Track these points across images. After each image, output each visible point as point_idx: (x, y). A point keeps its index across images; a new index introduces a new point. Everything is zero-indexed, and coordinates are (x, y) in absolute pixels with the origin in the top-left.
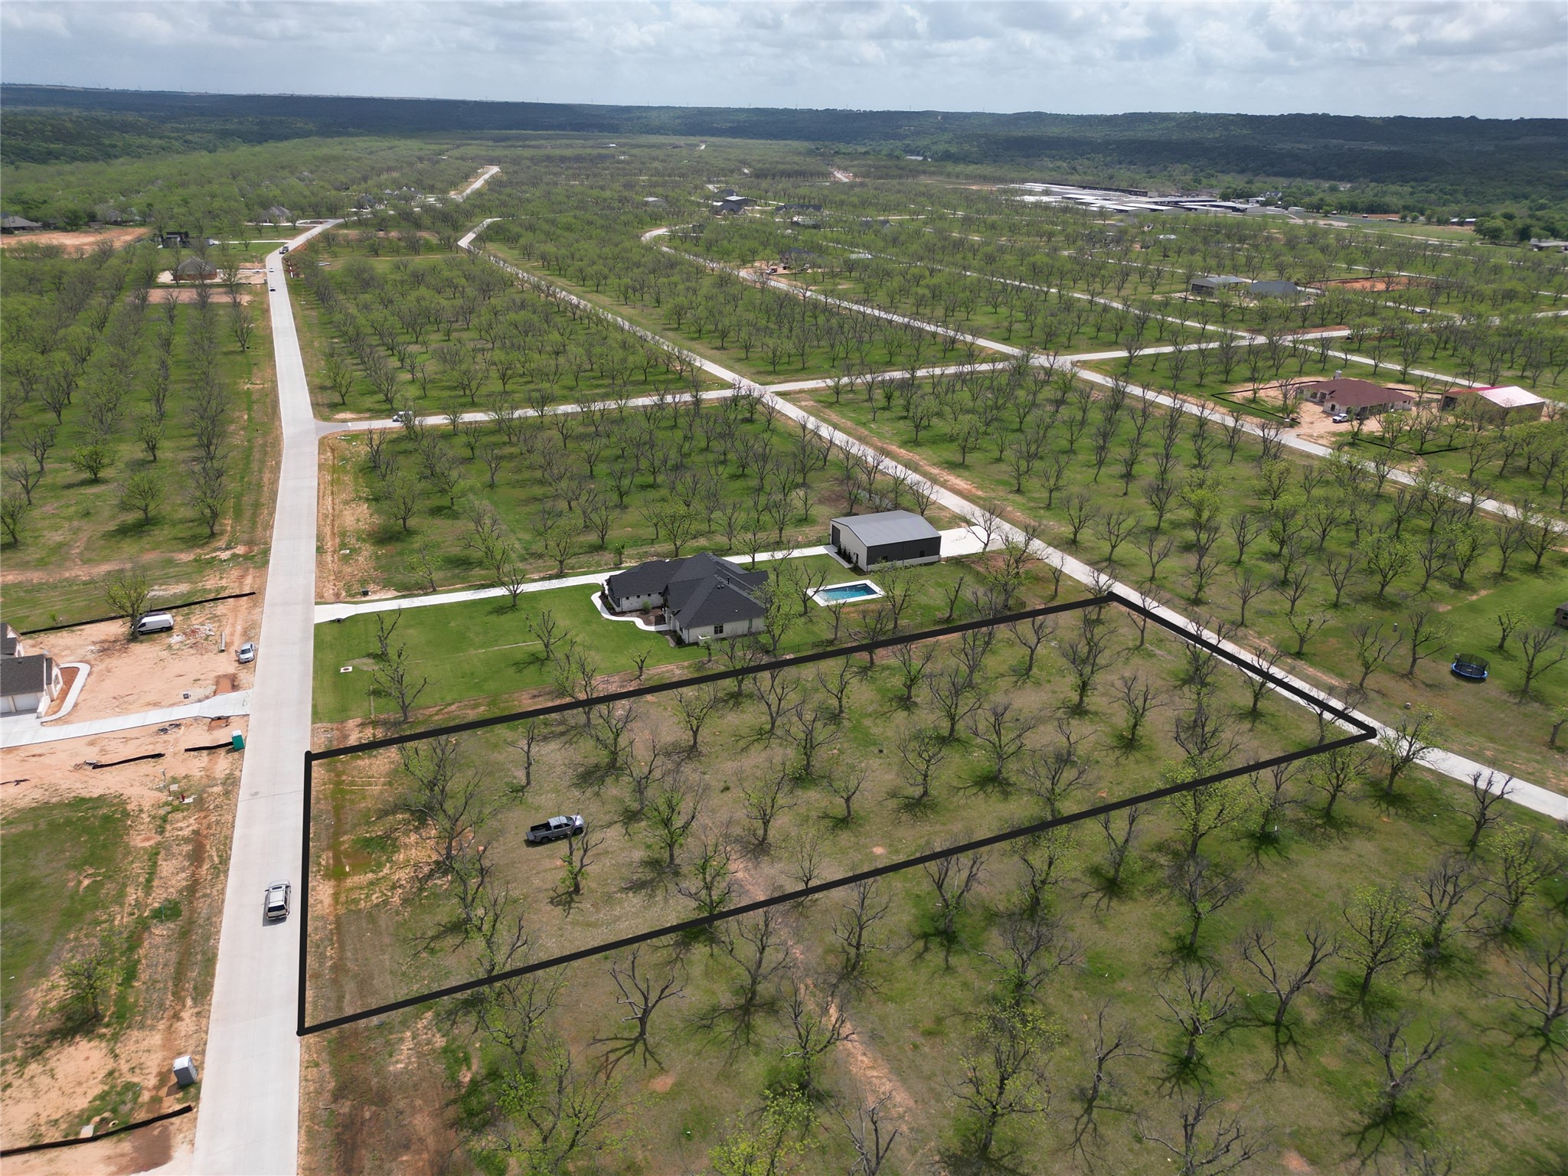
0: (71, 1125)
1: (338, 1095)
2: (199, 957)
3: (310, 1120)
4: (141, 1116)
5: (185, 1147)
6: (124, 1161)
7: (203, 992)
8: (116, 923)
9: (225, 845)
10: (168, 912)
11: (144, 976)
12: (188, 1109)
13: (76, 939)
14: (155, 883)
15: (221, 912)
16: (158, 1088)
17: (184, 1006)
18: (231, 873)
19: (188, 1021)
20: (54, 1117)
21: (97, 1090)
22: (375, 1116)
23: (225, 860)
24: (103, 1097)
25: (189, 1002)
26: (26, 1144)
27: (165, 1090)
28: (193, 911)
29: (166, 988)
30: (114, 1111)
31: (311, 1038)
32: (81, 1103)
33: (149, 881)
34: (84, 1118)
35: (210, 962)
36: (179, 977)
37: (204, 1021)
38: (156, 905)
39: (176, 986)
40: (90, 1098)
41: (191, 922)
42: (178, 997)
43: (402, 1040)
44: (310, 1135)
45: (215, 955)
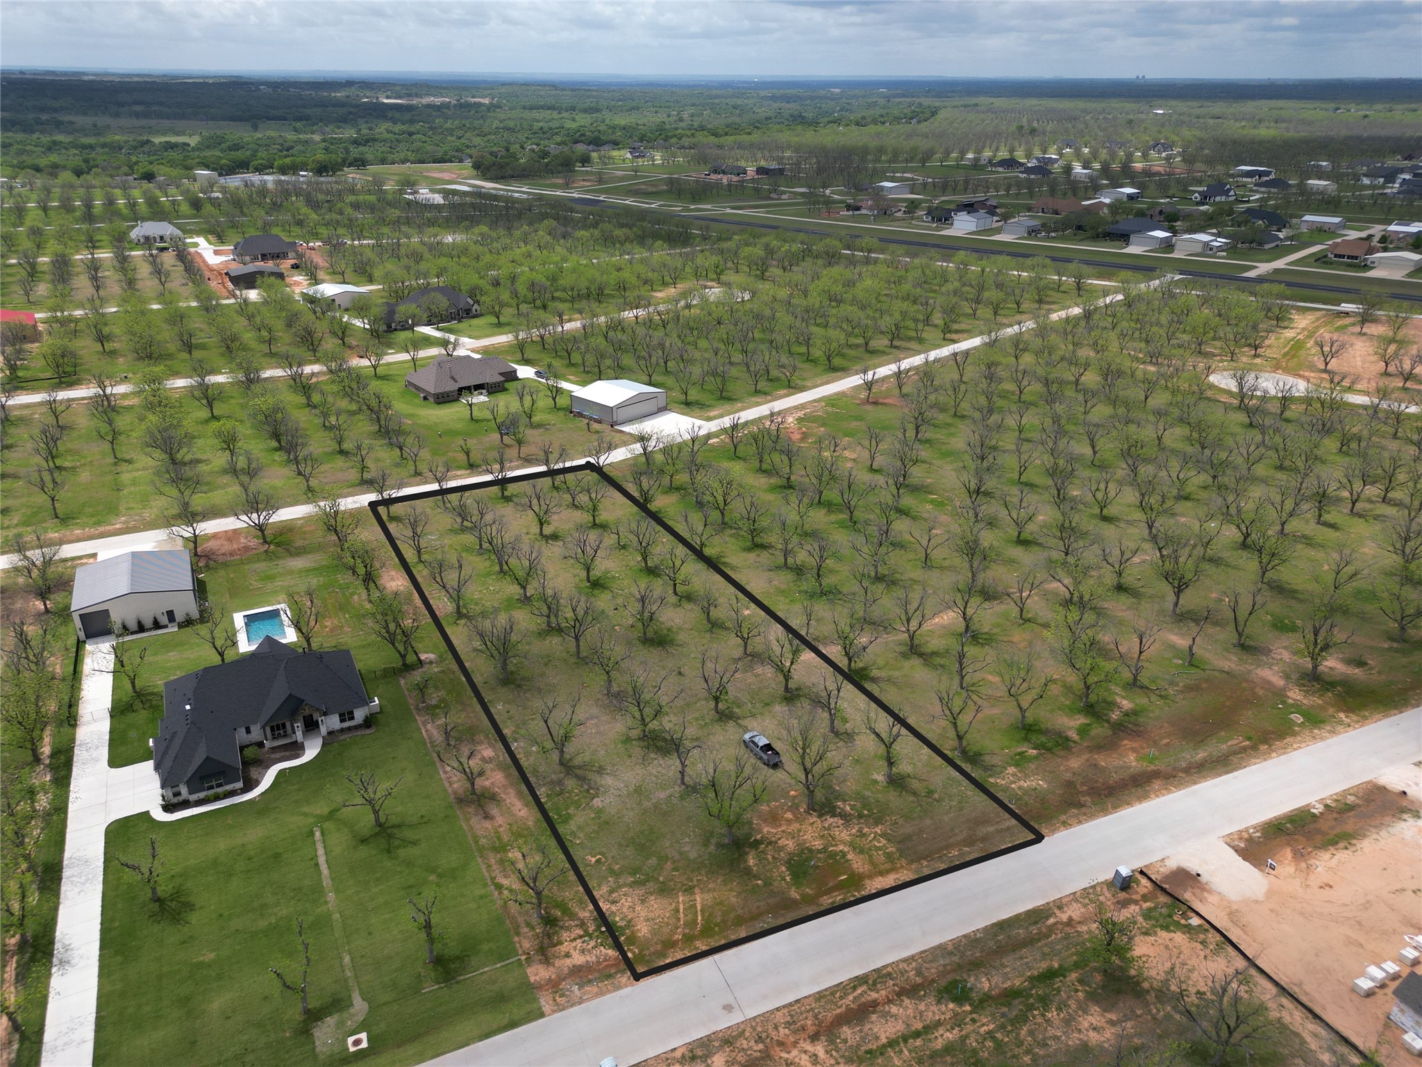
0: (1198, 933)
1: (1081, 805)
2: (1000, 938)
3: (1105, 811)
4: (1163, 899)
5: (1167, 863)
6: (1197, 891)
7: (1037, 915)
8: (992, 1027)
9: (833, 994)
10: (955, 991)
11: (1044, 965)
12: (1142, 872)
13: (1028, 1052)
14: (918, 1025)
15: (940, 947)
16: (1136, 902)
17: (1056, 924)
18: (879, 965)
19: (1069, 913)
20: (1200, 946)
21: (1163, 934)
22: (1083, 784)
23: (861, 980)
24: (1166, 928)
25: (1052, 921)
26: (1230, 949)
27: (1134, 897)
28: (942, 974)
29: (1046, 945)
30: (1170, 916)
31: (1044, 831)
32: (1179, 937)
33: (917, 1034)
34: (1188, 929)
35: (1002, 926)
36: (1030, 942)
37: (1064, 901)
38: (951, 1006)
39: (1039, 940)
40: (1172, 935)
41: (960, 967)
42: (1051, 929)
43: (1020, 788)
44: (1116, 807)
45: (994, 925)
